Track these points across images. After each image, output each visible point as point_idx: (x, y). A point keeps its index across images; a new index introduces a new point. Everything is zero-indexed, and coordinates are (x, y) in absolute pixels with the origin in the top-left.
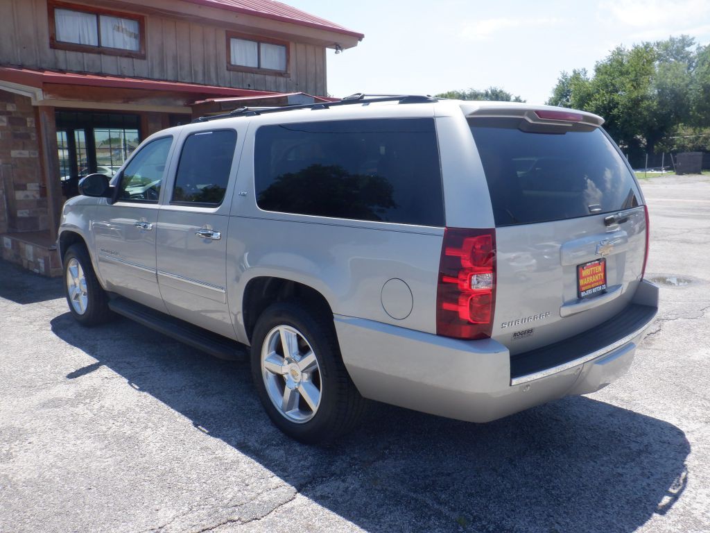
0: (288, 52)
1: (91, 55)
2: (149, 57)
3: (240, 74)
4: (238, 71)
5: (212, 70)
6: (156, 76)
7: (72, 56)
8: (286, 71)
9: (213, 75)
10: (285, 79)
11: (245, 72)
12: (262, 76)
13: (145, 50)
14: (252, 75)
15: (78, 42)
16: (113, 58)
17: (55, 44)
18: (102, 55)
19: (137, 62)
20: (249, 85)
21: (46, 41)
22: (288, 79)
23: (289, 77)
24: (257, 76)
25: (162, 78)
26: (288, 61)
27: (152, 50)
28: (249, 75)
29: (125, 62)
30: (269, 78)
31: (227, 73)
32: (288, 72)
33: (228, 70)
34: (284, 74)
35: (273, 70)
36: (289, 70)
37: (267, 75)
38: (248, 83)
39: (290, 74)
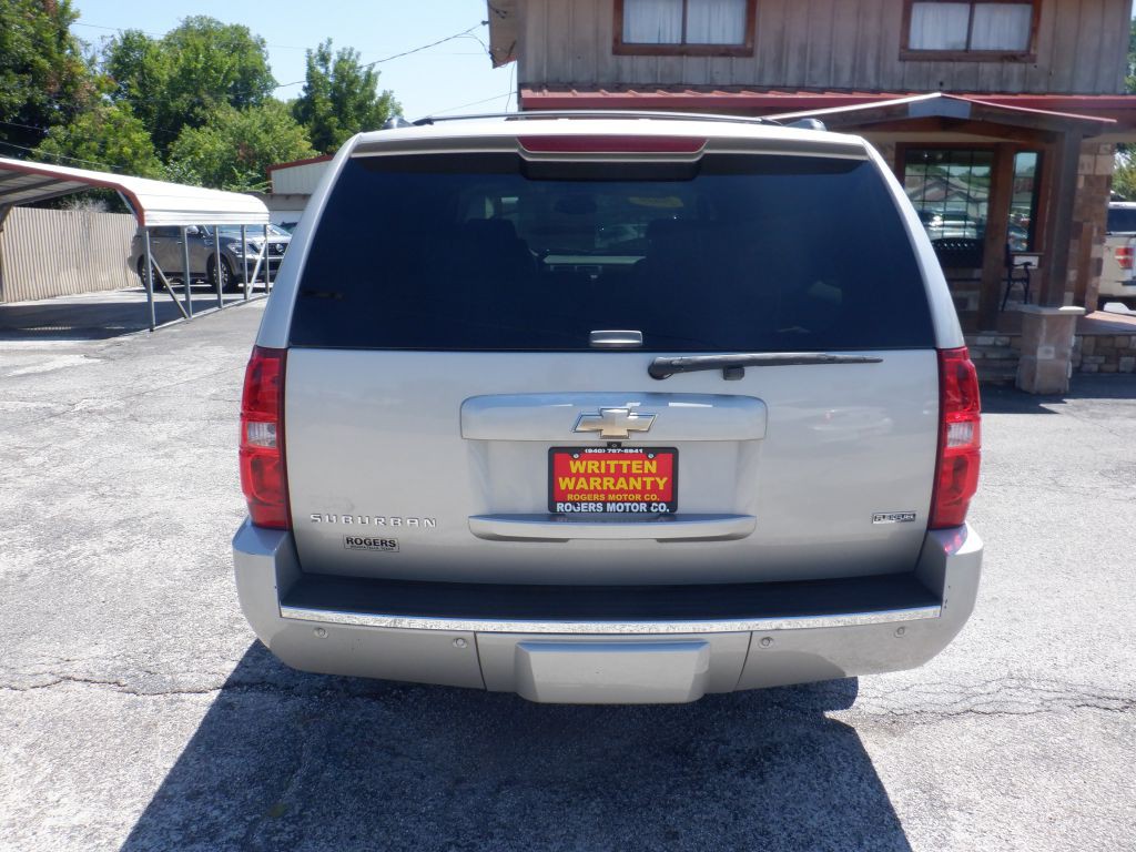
0: (1036, 16)
1: (669, 59)
2: (758, 52)
3: (925, 65)
4: (921, 61)
5: (870, 63)
6: (768, 81)
7: (642, 62)
8: (1028, 51)
9: (871, 72)
10: (1023, 66)
11: (936, 60)
12: (973, 64)
13: (753, 41)
14: (951, 64)
15: (656, 41)
16: (702, 59)
17: (620, 48)
18: (685, 57)
19: (739, 62)
20: (941, 84)
21: (609, 44)
22: (1031, 67)
23: (1033, 62)
24: (961, 65)
25: (777, 84)
26: (1034, 30)
27: (765, 40)
28: (943, 65)
29: (719, 63)
30: (986, 67)
31: (898, 67)
32: (1032, 52)
33: (902, 59)
34: (1023, 56)
35: (999, 51)
36: (1035, 48)
37: (984, 61)
38: (940, 80)
39: (1035, 56)
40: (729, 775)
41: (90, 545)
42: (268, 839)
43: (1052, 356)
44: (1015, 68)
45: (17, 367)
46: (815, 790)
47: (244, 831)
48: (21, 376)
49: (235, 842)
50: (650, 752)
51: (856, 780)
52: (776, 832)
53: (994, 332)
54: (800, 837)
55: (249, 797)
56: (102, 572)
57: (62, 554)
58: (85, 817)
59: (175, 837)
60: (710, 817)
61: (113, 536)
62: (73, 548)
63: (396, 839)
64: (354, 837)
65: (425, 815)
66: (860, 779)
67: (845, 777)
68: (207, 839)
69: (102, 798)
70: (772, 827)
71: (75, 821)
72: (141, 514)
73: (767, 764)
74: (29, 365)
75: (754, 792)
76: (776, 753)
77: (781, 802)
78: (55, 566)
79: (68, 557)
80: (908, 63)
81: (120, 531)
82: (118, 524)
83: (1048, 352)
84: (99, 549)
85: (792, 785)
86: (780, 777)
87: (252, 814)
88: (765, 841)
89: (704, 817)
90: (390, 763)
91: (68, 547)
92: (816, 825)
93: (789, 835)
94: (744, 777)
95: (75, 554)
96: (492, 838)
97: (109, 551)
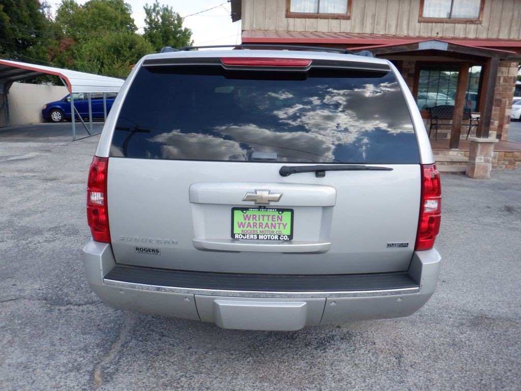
1: (311, 20)
2: (353, 18)
3: (430, 25)
4: (428, 22)
5: (404, 23)
6: (357, 31)
7: (299, 22)
8: (479, 18)
10: (476, 25)
11: (435, 22)
12: (453, 25)
13: (350, 12)
14: (442, 24)
16: (326, 20)
17: (289, 14)
18: (319, 19)
19: (343, 22)
20: (438, 33)
21: (284, 13)
22: (479, 26)
23: (481, 24)
24: (446, 25)
26: (482, 9)
27: (356, 12)
28: (439, 25)
29: (334, 22)
30: (459, 26)
31: (418, 25)
32: (480, 19)
33: (420, 22)
34: (476, 21)
35: (464, 18)
36: (482, 17)
37: (458, 23)
38: (437, 32)
39: (482, 20)
40: (310, 349)
41: (37, 238)
42: (103, 371)
43: (483, 161)
44: (473, 26)
45: (12, 156)
46: (347, 356)
47: (93, 368)
48: (14, 160)
49: (88, 372)
50: (276, 338)
51: (367, 352)
52: (328, 375)
53: (457, 149)
54: (338, 377)
55: (96, 352)
56: (41, 250)
57: (24, 242)
58: (24, 359)
59: (62, 369)
60: (299, 367)
61: (47, 235)
62: (30, 240)
63: (159, 373)
64: (141, 372)
65: (173, 363)
66: (369, 352)
67: (362, 351)
68: (76, 370)
69: (32, 351)
70: (326, 372)
71: (19, 361)
72: (61, 225)
73: (328, 344)
74: (17, 156)
75: (320, 356)
76: (333, 339)
77: (331, 361)
78: (21, 247)
79: (27, 244)
80: (422, 24)
81: (51, 232)
82: (50, 230)
83: (481, 159)
84: (41, 241)
85: (337, 354)
86: (332, 350)
87: (96, 360)
88: (322, 378)
89: (297, 367)
90: (160, 339)
91: (27, 239)
92: (346, 372)
93: (333, 376)
94: (317, 350)
95: (30, 242)
96: (201, 374)
97: (46, 241)
